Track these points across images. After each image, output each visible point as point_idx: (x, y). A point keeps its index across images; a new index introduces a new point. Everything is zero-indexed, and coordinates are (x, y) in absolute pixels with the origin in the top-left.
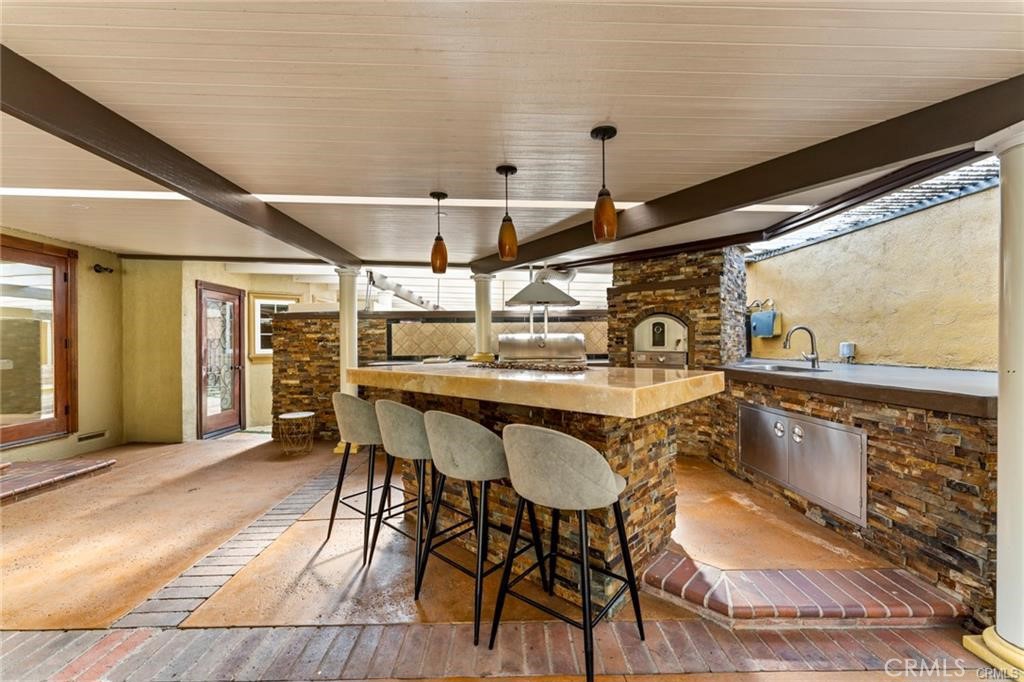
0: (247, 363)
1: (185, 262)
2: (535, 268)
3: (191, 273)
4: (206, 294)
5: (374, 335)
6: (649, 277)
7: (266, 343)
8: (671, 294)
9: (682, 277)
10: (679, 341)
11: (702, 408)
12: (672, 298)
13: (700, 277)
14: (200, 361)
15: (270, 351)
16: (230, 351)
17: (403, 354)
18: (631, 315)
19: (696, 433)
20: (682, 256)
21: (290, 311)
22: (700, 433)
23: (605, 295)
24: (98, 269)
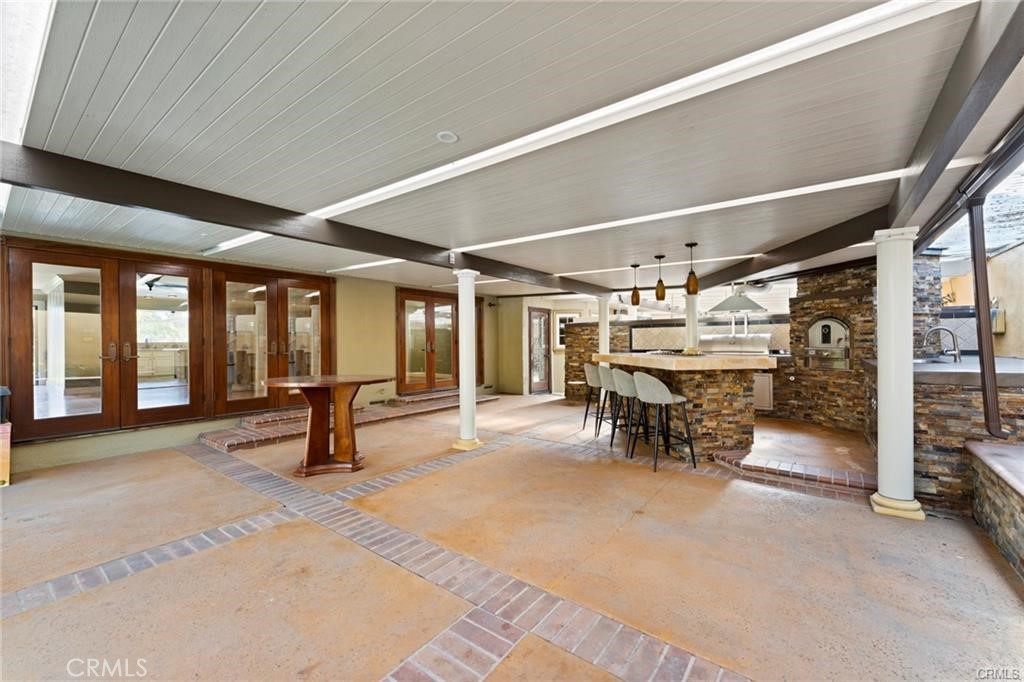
0: (552, 353)
1: (525, 298)
2: (735, 284)
3: (528, 302)
4: (534, 314)
5: (621, 336)
6: (823, 288)
7: (562, 342)
8: (836, 302)
9: (849, 288)
10: (840, 340)
11: (860, 393)
12: (836, 306)
13: (863, 287)
14: (530, 351)
15: (563, 346)
16: (544, 346)
17: (639, 348)
18: (806, 319)
19: (855, 413)
20: (849, 271)
21: (575, 322)
22: (858, 413)
23: (788, 303)
24: (490, 305)
